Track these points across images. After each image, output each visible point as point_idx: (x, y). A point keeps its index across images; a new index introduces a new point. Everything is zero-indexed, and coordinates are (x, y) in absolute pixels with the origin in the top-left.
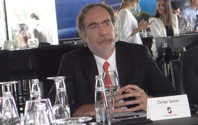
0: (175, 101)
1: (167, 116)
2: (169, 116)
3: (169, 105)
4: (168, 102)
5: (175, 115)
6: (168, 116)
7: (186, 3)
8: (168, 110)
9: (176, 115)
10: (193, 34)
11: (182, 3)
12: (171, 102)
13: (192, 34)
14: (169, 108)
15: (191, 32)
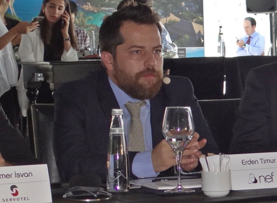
0: (26, 175)
1: (9, 200)
2: (13, 200)
3: (13, 181)
4: (13, 176)
5: (23, 199)
6: (11, 200)
7: (86, 4)
8: (12, 190)
9: (26, 199)
10: (90, 60)
11: (80, 5)
12: (18, 175)
13: (88, 60)
14: (13, 187)
15: (91, 56)
